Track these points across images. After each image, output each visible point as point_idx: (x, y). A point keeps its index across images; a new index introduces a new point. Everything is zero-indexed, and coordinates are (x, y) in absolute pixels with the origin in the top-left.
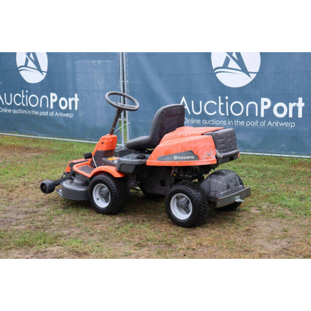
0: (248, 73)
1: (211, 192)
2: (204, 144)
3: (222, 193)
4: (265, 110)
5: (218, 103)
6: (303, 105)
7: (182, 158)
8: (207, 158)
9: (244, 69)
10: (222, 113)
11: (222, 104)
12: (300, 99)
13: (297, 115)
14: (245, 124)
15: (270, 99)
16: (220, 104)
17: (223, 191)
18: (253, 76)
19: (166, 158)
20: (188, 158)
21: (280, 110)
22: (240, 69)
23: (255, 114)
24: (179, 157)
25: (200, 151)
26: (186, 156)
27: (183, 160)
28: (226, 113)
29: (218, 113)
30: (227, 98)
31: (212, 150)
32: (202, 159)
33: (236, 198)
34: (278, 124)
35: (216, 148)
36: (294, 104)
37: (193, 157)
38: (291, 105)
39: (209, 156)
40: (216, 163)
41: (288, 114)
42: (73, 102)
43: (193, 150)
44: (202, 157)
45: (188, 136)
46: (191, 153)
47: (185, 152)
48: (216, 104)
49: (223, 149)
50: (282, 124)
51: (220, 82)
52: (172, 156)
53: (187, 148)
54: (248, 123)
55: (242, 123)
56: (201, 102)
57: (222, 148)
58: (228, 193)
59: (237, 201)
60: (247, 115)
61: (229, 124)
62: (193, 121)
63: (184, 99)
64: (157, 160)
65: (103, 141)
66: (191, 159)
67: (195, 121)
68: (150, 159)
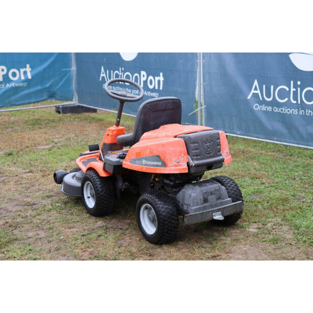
1: (185, 206)
2: (173, 149)
3: (194, 208)
5: (290, 89)
7: (149, 163)
8: (176, 166)
10: (294, 100)
11: (294, 90)
16: (293, 89)
17: (197, 205)
19: (137, 161)
20: (155, 163)
24: (147, 162)
25: (168, 157)
26: (153, 161)
27: (150, 165)
28: (297, 101)
29: (289, 100)
30: (299, 83)
31: (183, 157)
32: (169, 167)
33: (214, 214)
35: (188, 154)
37: (160, 164)
39: (178, 163)
40: (187, 172)
42: (159, 81)
43: (160, 155)
44: (169, 164)
46: (158, 158)
47: (153, 156)
48: (287, 89)
49: (197, 156)
51: (293, 64)
52: (142, 160)
53: (155, 152)
56: (272, 87)
57: (194, 154)
58: (205, 208)
59: (215, 218)
61: (301, 113)
62: (264, 108)
63: (256, 83)
64: (130, 162)
65: (108, 133)
66: (157, 166)
67: (266, 108)
68: (125, 161)
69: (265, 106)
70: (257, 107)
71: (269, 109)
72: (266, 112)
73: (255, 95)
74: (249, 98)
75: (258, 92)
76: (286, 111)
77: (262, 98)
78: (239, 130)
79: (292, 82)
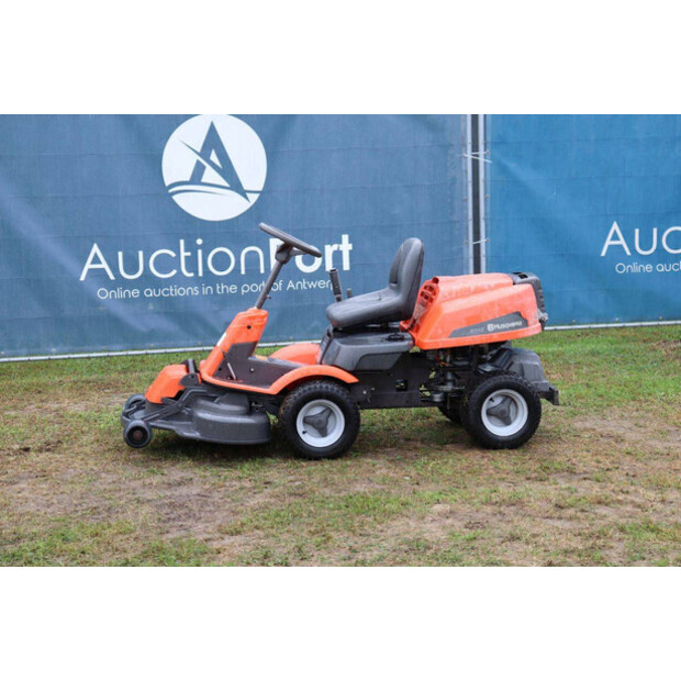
0: (243, 193)
2: (529, 299)
5: (178, 253)
6: (350, 247)
7: (503, 326)
8: (535, 322)
9: (236, 186)
10: (189, 272)
11: (189, 254)
12: (345, 238)
13: (342, 266)
14: (239, 290)
18: (253, 198)
19: (472, 331)
20: (513, 324)
23: (259, 270)
25: (528, 312)
26: (509, 323)
27: (506, 329)
28: (196, 272)
29: (180, 272)
30: (199, 242)
31: (535, 310)
32: (531, 326)
34: (307, 285)
35: (538, 305)
36: (335, 247)
38: (329, 250)
39: (536, 318)
41: (323, 266)
43: (519, 311)
44: (530, 321)
45: (491, 289)
46: (518, 315)
47: (508, 315)
48: (173, 255)
50: (312, 285)
51: (183, 211)
52: (484, 325)
53: (510, 308)
54: (246, 288)
55: (232, 289)
56: (141, 253)
60: (243, 272)
61: (205, 291)
62: (120, 294)
63: (95, 249)
64: (451, 337)
65: (248, 323)
66: (517, 327)
67: (127, 293)
68: (431, 338)
69: (123, 290)
70: (103, 294)
71: (135, 293)
72: (127, 300)
73: (98, 275)
74: (82, 278)
75: (104, 265)
76: (174, 291)
77: (115, 276)
78: (56, 345)
79: (182, 242)
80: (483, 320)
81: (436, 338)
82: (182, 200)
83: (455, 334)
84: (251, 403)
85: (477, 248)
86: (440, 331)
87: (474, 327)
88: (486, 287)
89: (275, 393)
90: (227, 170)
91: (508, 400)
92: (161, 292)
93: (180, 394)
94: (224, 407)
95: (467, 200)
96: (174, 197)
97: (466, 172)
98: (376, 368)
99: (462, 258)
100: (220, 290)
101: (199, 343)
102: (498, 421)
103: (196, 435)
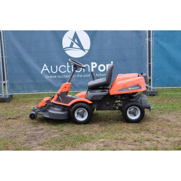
0: (84, 50)
2: (142, 81)
4: (94, 68)
5: (67, 66)
7: (133, 88)
9: (82, 48)
10: (70, 71)
11: (69, 66)
12: (112, 62)
14: (83, 76)
15: (96, 63)
18: (87, 52)
19: (124, 90)
21: (102, 68)
22: (80, 48)
23: (88, 71)
25: (141, 84)
26: (135, 87)
27: (134, 89)
29: (67, 71)
32: (142, 88)
34: (101, 75)
35: (146, 82)
38: (107, 65)
40: (146, 90)
41: (106, 70)
43: (138, 84)
48: (65, 67)
50: (103, 75)
51: (67, 55)
52: (128, 88)
53: (135, 83)
54: (85, 76)
55: (81, 76)
56: (57, 66)
60: (84, 71)
61: (74, 77)
62: (51, 77)
63: (45, 65)
64: (118, 91)
65: (65, 86)
66: (137, 89)
67: (53, 77)
68: (113, 91)
70: (47, 77)
71: (55, 77)
72: (53, 79)
73: (46, 72)
74: (42, 73)
75: (47, 69)
76: (66, 76)
77: (50, 72)
78: (35, 90)
79: (68, 63)
80: (127, 86)
81: (114, 91)
82: (68, 52)
83: (119, 90)
84: (64, 108)
85: (150, 65)
86: (115, 90)
87: (125, 89)
88: (130, 77)
89: (69, 106)
90: (79, 44)
91: (135, 109)
92: (62, 77)
93: (46, 105)
94: (56, 109)
95: (146, 52)
96: (66, 51)
97: (147, 44)
98: (97, 99)
99: (145, 68)
100: (78, 76)
101: (72, 90)
102: (133, 115)
103: (48, 116)
